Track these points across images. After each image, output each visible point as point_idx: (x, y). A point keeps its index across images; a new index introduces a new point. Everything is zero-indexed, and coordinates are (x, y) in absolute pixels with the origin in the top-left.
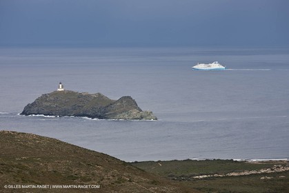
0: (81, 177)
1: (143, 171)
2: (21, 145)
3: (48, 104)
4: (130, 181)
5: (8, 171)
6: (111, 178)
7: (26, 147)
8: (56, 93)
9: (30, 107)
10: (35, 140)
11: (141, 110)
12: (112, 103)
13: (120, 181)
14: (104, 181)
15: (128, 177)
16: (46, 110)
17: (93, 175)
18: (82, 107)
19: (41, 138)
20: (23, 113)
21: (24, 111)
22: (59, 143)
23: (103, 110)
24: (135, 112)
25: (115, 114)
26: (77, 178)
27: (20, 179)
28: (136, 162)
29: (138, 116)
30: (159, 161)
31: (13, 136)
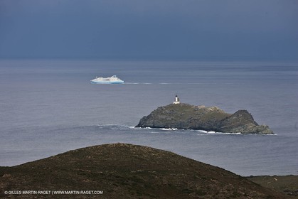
0: (196, 190)
1: (259, 185)
2: (136, 157)
3: (164, 117)
4: (245, 195)
5: (123, 184)
6: (226, 191)
7: (142, 160)
8: (172, 106)
9: (146, 120)
10: (150, 152)
11: (257, 125)
12: (228, 117)
13: (236, 195)
14: (219, 195)
15: (244, 191)
16: (161, 123)
17: (208, 188)
18: (198, 120)
19: (156, 151)
20: (139, 126)
21: (140, 123)
22: (175, 156)
23: (219, 124)
24: (251, 126)
25: (231, 128)
26: (193, 191)
27: (135, 192)
28: (252, 177)
29: (254, 130)
30: (275, 176)
31: (129, 148)
